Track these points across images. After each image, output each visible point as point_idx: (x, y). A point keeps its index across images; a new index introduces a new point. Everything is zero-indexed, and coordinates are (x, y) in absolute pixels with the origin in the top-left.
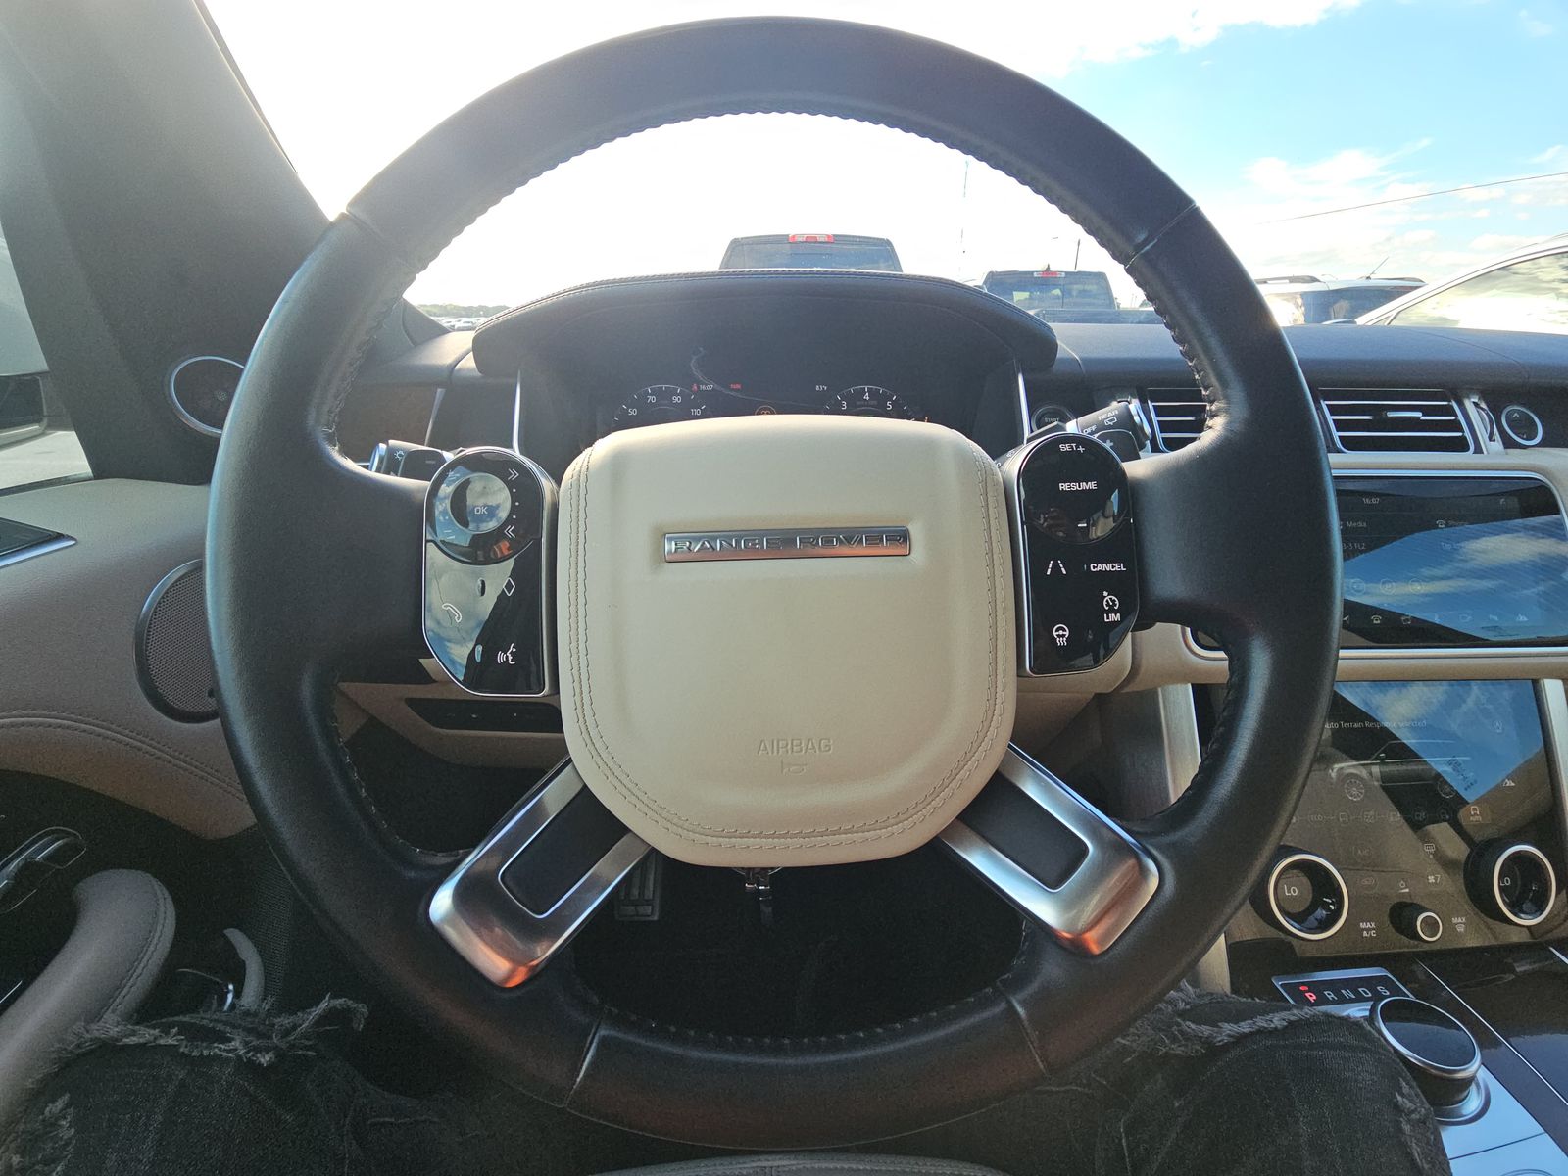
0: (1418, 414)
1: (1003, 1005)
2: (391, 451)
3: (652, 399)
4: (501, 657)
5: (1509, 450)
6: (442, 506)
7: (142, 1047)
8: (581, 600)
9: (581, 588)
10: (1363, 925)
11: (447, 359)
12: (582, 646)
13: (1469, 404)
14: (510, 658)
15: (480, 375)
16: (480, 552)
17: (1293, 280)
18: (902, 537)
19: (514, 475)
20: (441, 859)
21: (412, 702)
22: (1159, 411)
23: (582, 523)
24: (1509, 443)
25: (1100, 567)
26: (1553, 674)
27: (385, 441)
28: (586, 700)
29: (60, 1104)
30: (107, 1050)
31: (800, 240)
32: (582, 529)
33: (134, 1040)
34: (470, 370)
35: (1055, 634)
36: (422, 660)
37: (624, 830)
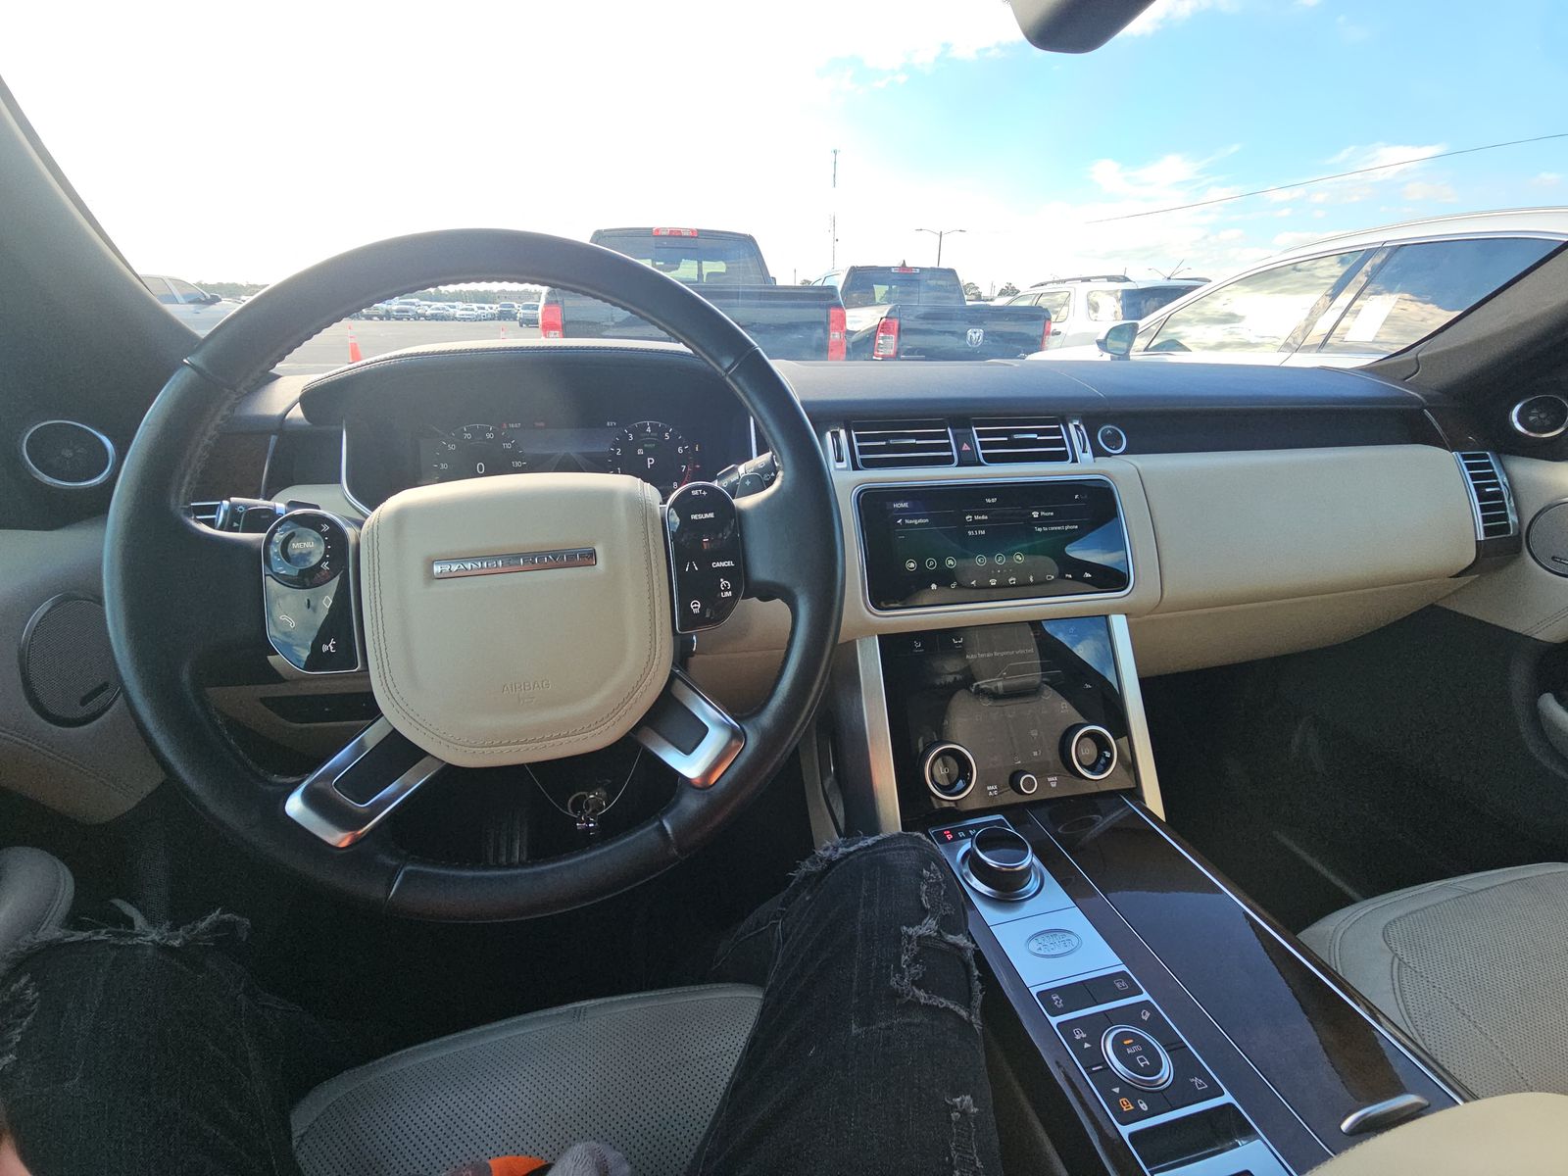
0: (1035, 436)
1: (657, 823)
2: (233, 507)
3: (468, 436)
4: (325, 648)
5: (1098, 459)
6: (275, 550)
7: (82, 943)
8: (379, 607)
9: (378, 599)
10: (989, 788)
11: (277, 410)
12: (381, 637)
13: (1071, 427)
14: (331, 648)
15: (308, 423)
16: (307, 579)
17: (1111, 279)
18: (592, 554)
19: (326, 528)
20: (292, 780)
21: (263, 700)
22: (860, 438)
23: (376, 557)
24: (1098, 452)
25: (718, 565)
26: (1118, 611)
27: (228, 499)
28: (387, 671)
29: (23, 981)
30: (53, 948)
31: (664, 233)
32: (376, 561)
33: (72, 939)
34: (300, 419)
35: (692, 607)
36: (269, 657)
37: (423, 754)
